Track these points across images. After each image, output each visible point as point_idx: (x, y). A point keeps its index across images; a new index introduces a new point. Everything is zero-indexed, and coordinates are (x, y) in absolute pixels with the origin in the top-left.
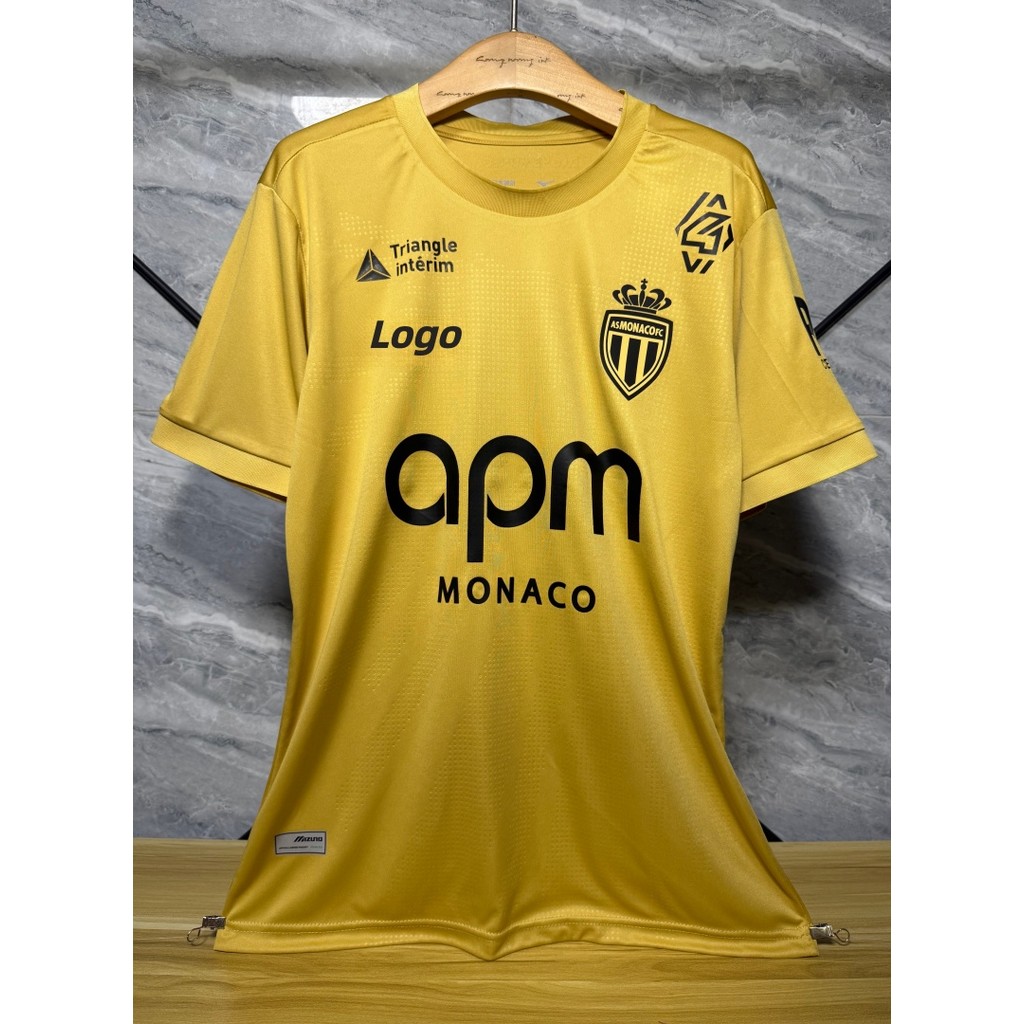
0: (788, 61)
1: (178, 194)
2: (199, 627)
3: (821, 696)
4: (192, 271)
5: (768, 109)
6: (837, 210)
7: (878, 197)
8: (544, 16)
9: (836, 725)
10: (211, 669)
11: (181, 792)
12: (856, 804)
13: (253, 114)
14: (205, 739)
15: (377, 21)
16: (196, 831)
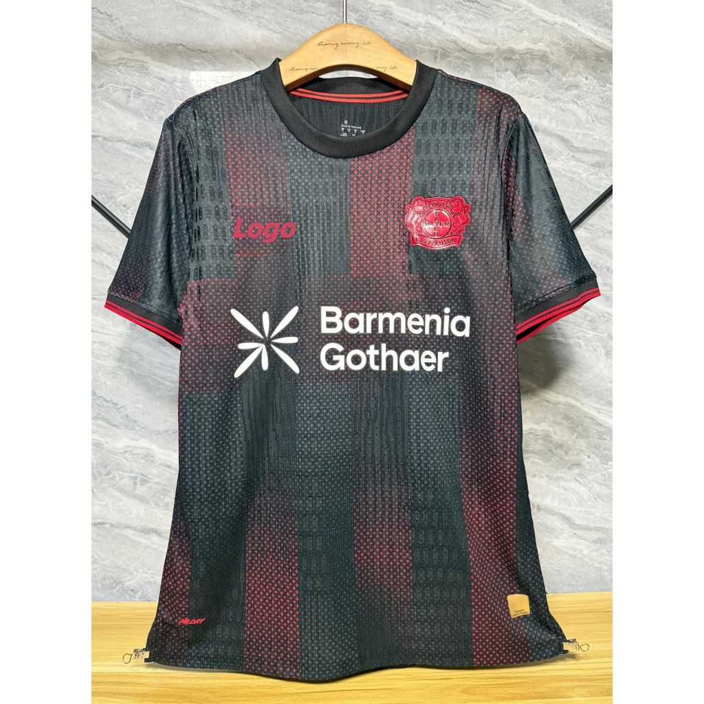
0: (541, 44)
1: (111, 141)
2: (130, 449)
3: (572, 489)
4: (122, 195)
5: (527, 77)
6: (577, 148)
7: (606, 138)
8: (370, 13)
9: (583, 510)
10: (139, 479)
11: (118, 567)
12: (598, 565)
13: (164, 83)
14: (135, 530)
15: (251, 18)
16: (130, 595)
